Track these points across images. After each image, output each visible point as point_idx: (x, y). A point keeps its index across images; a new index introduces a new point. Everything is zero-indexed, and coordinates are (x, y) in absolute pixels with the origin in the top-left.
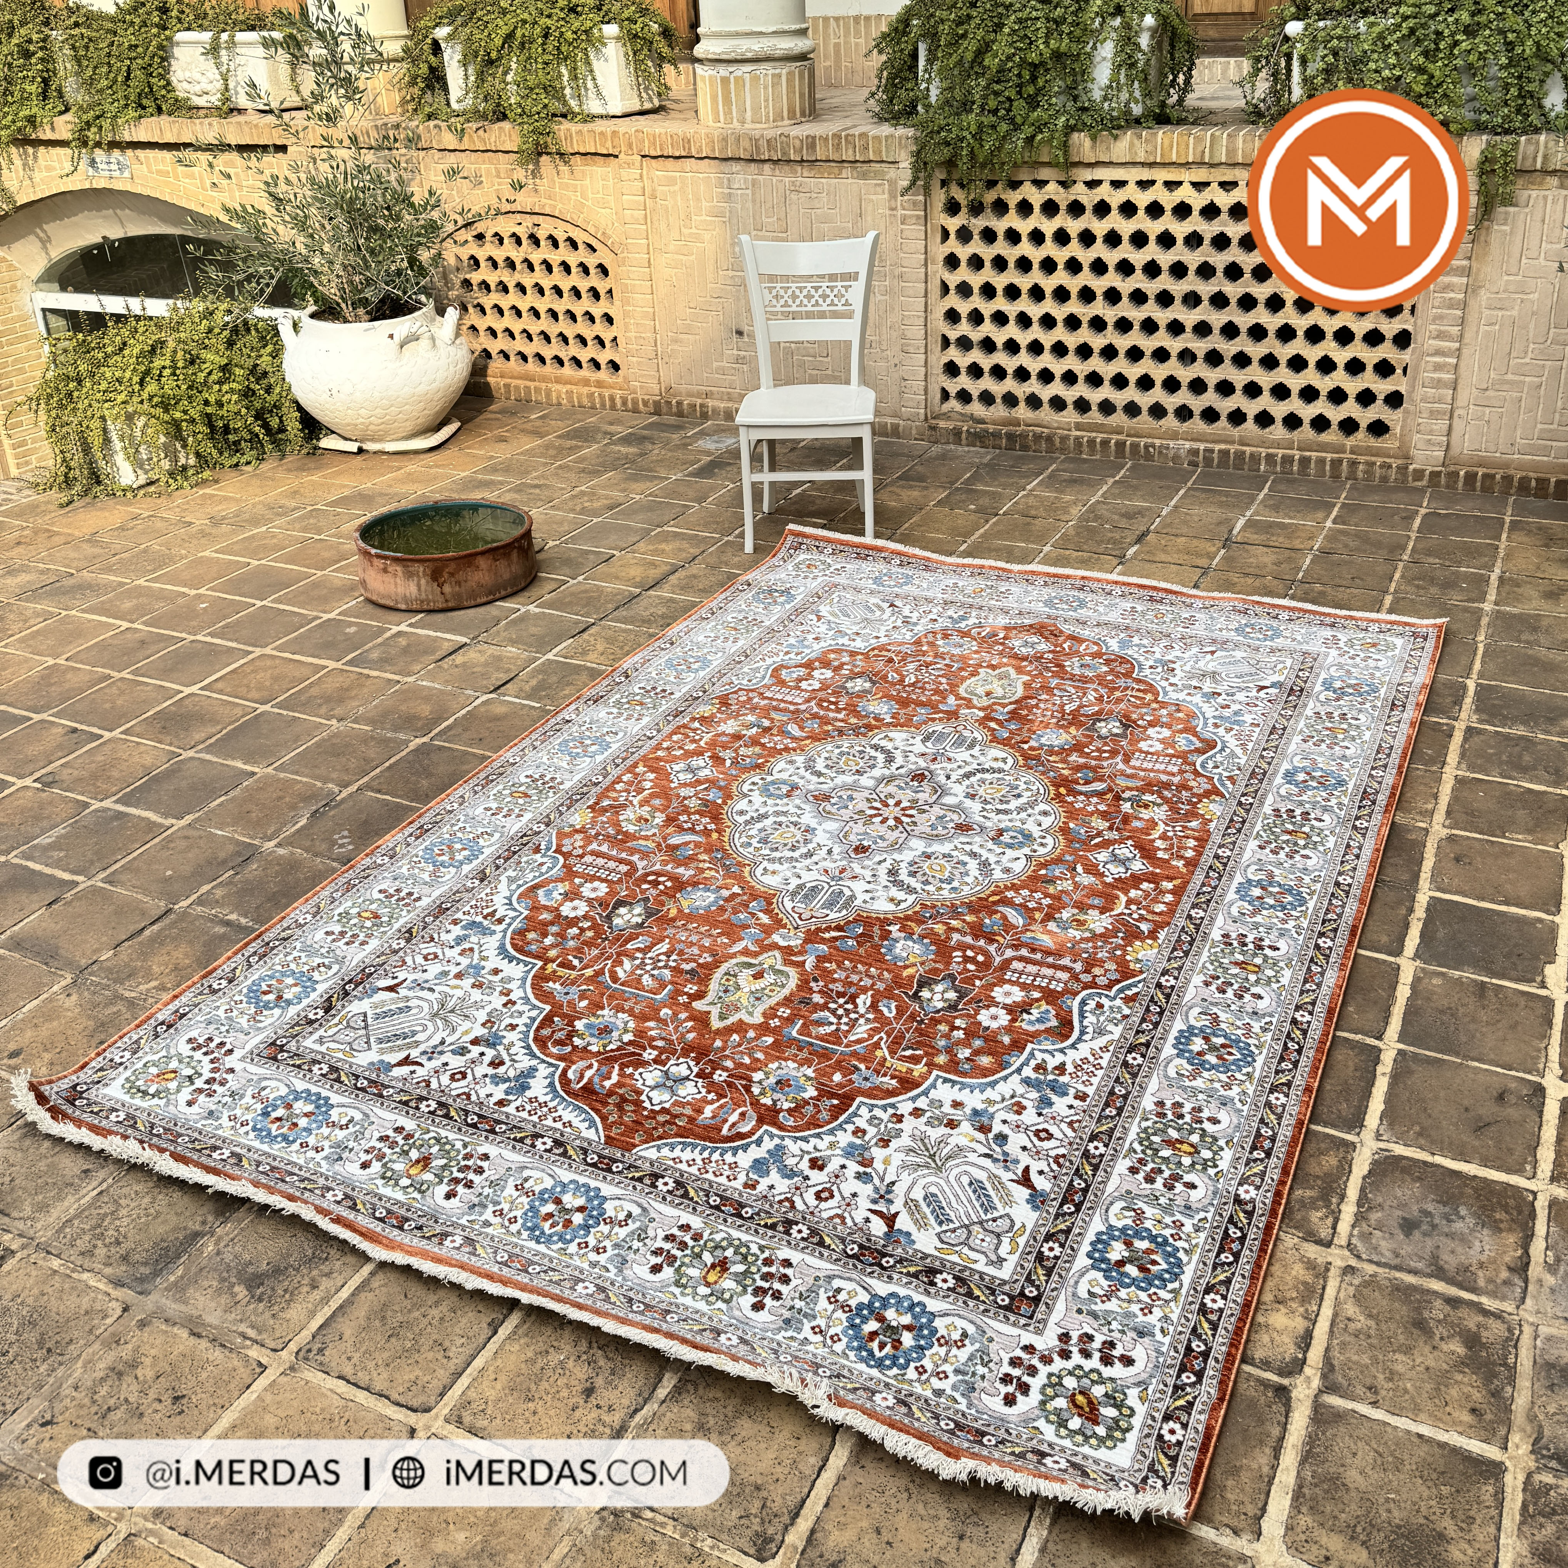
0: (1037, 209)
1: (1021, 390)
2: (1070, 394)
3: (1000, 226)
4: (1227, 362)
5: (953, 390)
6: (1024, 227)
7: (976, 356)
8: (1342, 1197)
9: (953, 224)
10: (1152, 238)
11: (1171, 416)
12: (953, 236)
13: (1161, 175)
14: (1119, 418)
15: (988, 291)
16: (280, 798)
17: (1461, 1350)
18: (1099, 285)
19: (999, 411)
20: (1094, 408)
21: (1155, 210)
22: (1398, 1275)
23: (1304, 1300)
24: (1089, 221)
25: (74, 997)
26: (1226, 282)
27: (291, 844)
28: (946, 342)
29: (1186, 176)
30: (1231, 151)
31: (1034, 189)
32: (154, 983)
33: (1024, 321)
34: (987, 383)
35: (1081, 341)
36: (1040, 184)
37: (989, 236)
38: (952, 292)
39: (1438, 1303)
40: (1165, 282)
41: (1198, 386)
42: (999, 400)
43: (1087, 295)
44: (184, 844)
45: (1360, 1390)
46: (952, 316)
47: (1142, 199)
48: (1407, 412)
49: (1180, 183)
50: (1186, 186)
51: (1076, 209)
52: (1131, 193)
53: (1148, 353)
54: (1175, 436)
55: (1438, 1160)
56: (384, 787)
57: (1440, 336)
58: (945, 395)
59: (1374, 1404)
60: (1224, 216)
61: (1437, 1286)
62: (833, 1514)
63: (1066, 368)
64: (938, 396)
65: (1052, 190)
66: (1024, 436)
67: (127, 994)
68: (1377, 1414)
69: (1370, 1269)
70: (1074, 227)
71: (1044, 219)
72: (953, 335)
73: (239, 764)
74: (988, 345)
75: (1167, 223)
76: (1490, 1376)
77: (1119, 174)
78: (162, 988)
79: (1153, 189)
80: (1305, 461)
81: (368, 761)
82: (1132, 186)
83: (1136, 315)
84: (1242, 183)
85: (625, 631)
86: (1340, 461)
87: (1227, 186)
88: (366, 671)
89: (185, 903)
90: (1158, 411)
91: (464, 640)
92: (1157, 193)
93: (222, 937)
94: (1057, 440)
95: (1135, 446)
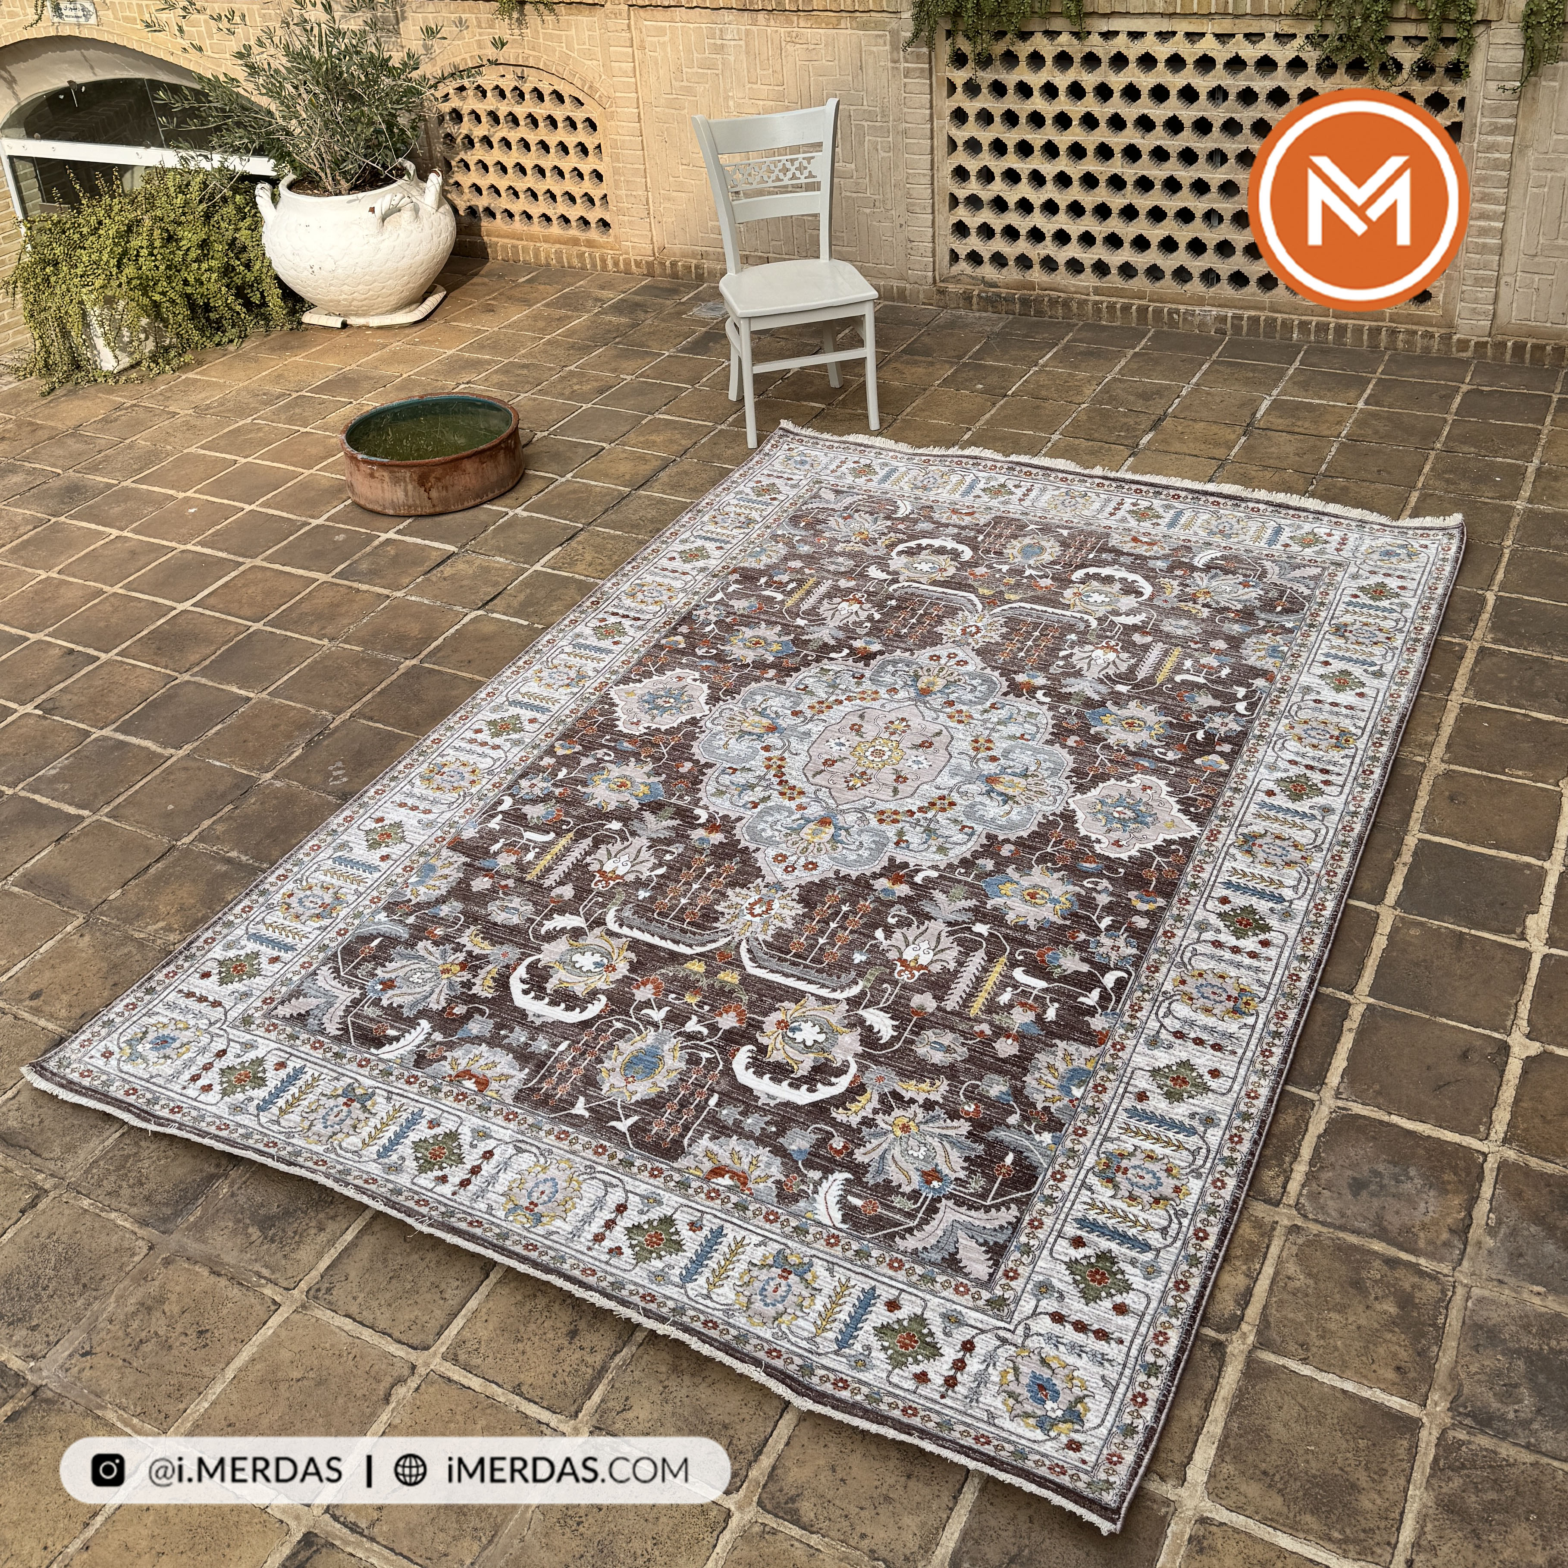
0: (1049, 62)
1: (1036, 252)
2: (1088, 257)
3: (1011, 79)
5: (962, 252)
6: (1036, 80)
7: (987, 216)
8: (1297, 1156)
9: (960, 77)
10: (1173, 93)
11: (1196, 280)
12: (959, 90)
13: (1182, 27)
14: (1140, 282)
15: (999, 148)
16: (275, 726)
17: (1393, 1309)
18: (1117, 141)
19: (1012, 274)
20: (1114, 271)
21: (1176, 62)
22: (1343, 1235)
23: (1246, 1260)
24: (1105, 74)
25: (87, 938)
26: (1254, 139)
27: (287, 776)
28: (954, 201)
29: (1209, 27)
31: (1045, 41)
32: (161, 924)
33: (1037, 179)
34: (998, 244)
35: (1099, 200)
36: (1052, 35)
37: (999, 89)
38: (960, 148)
39: (1377, 1263)
40: (1188, 139)
41: (1225, 249)
42: (1011, 263)
43: (1105, 152)
44: (183, 775)
45: (1292, 1347)
46: (961, 173)
47: (1162, 51)
48: (1450, 278)
49: (1203, 35)
50: (1209, 37)
51: (1091, 61)
52: (1149, 45)
53: (1171, 214)
54: (1201, 302)
55: (1394, 1119)
56: (376, 714)
57: (1485, 198)
58: (954, 257)
59: (1304, 1360)
60: (1250, 70)
61: (1378, 1246)
62: (794, 1451)
63: (1083, 229)
64: (947, 257)
65: (1065, 42)
66: (1038, 300)
67: (136, 935)
68: (1307, 1371)
70: (1089, 80)
71: (1057, 73)
72: (962, 194)
73: (235, 689)
74: (1000, 204)
75: (1189, 76)
77: (1137, 25)
78: (169, 929)
79: (1173, 40)
80: (1341, 330)
81: (360, 685)
82: (1150, 38)
83: (1158, 173)
84: (1269, 36)
85: (614, 537)
86: (1379, 330)
87: (1253, 37)
88: (355, 585)
89: (186, 840)
90: (1182, 275)
91: (452, 548)
92: (1179, 46)
93: (224, 875)
94: (1074, 306)
95: (1158, 312)
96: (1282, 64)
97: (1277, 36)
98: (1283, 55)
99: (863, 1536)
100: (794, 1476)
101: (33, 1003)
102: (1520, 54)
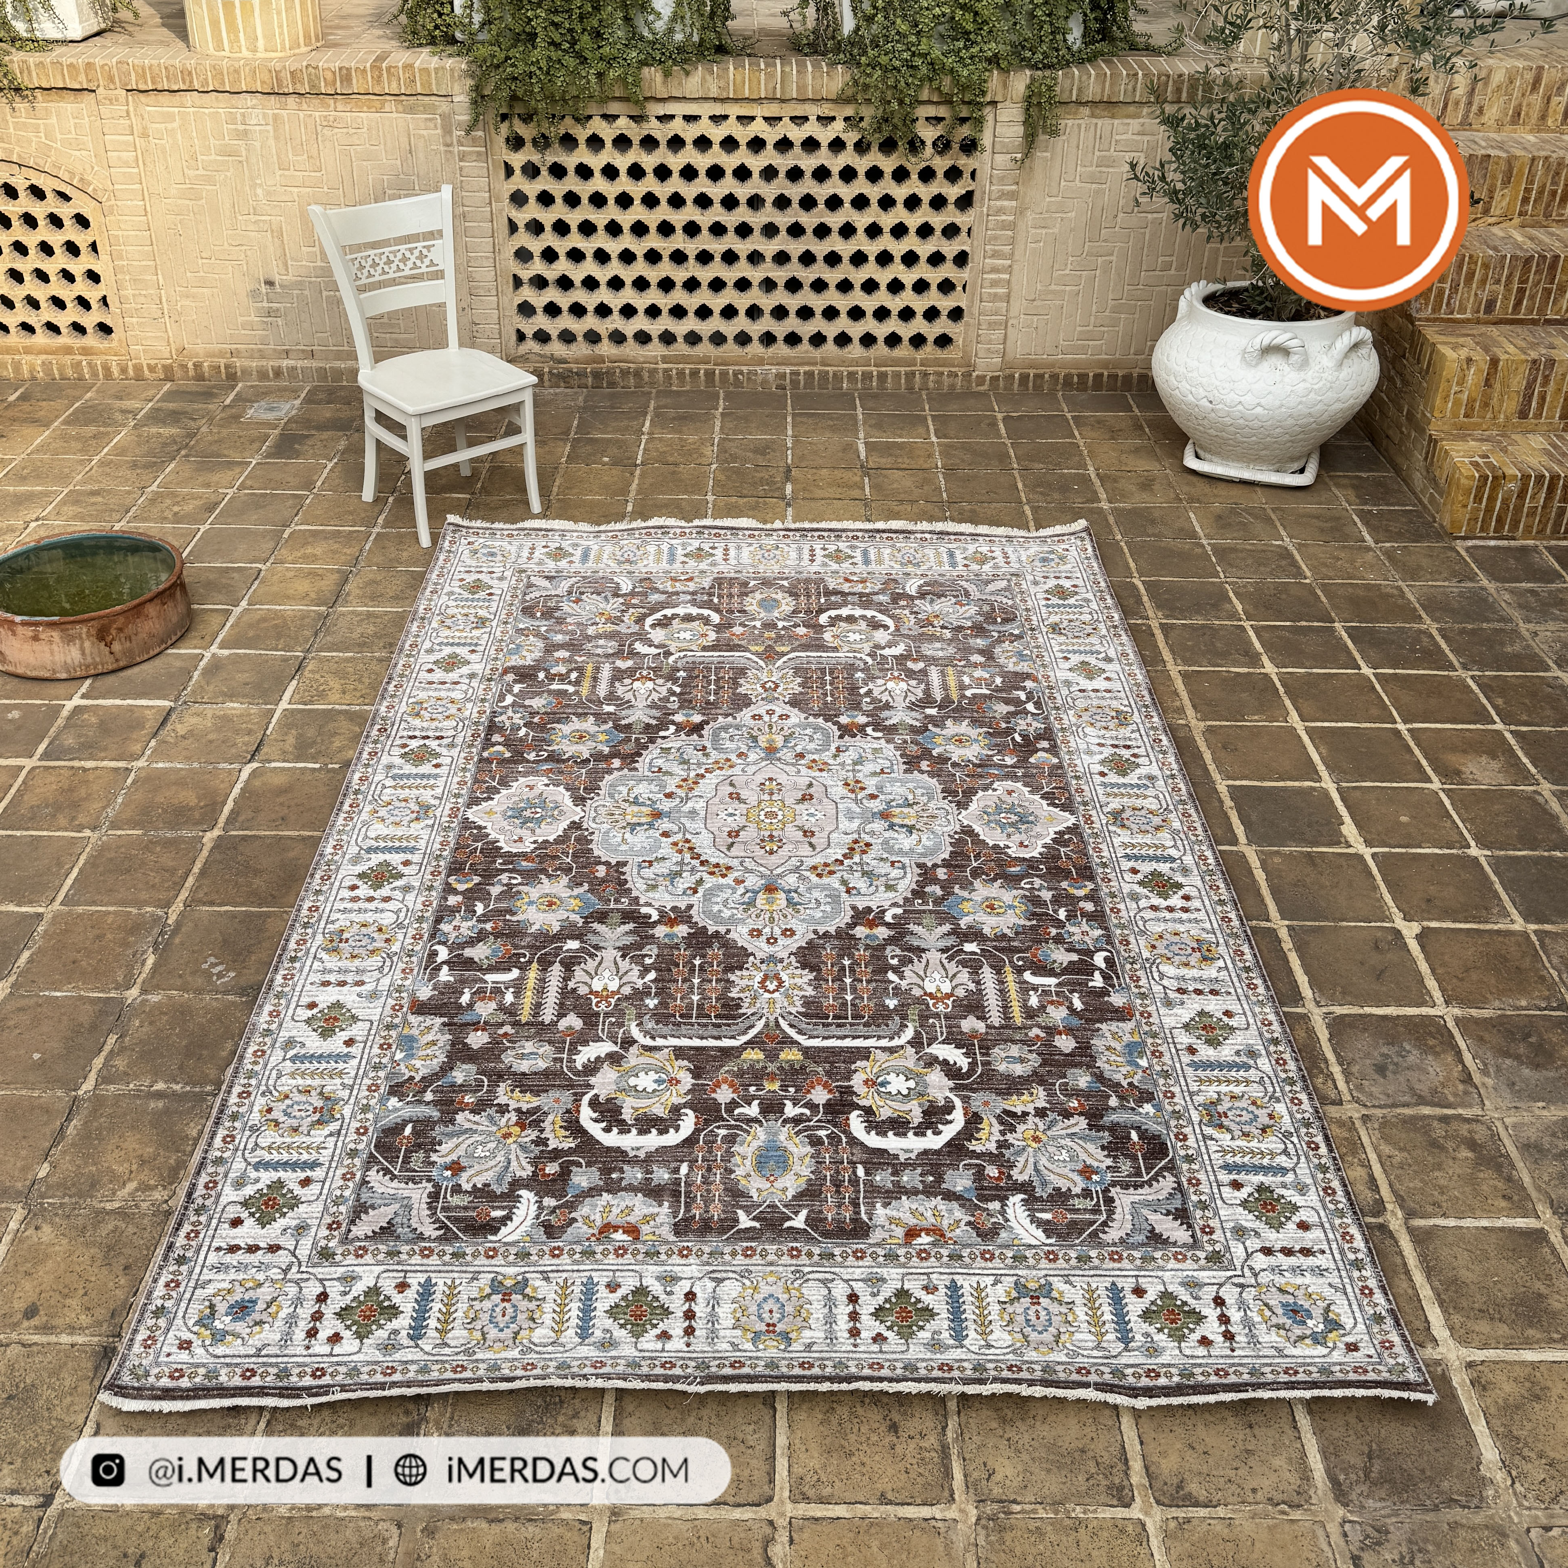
0: (609, 144)
1: (604, 326)
2: (655, 328)
3: (570, 161)
4: (806, 287)
5: (529, 332)
6: (596, 162)
7: (552, 294)
8: (1326, 1061)
9: (518, 160)
10: (729, 172)
11: (756, 343)
12: (518, 172)
13: (734, 111)
14: (705, 348)
15: (561, 228)
16: (100, 937)
17: (1470, 1155)
18: (678, 218)
19: (581, 349)
20: (680, 339)
21: (730, 144)
22: (1399, 1110)
23: (1354, 1153)
24: (662, 156)
25: (47, 1229)
26: (802, 212)
27: (158, 987)
28: (518, 282)
29: (759, 111)
30: (801, 87)
31: (604, 124)
32: (131, 1186)
33: (602, 257)
34: (566, 321)
35: (664, 275)
36: (610, 118)
37: (558, 171)
38: (522, 229)
39: (1435, 1124)
40: (742, 214)
41: (780, 313)
42: (580, 339)
43: (666, 229)
44: (25, 1018)
45: (1430, 1209)
46: (523, 255)
47: (717, 134)
48: (967, 324)
49: (753, 118)
50: (759, 120)
51: (649, 143)
52: (705, 127)
53: (730, 284)
54: (761, 361)
55: (1368, 1010)
56: (214, 897)
57: (995, 255)
58: (521, 337)
59: (1444, 1215)
60: (797, 149)
61: (1427, 1111)
62: (1151, 1447)
63: (649, 302)
64: (514, 338)
65: (623, 125)
66: (610, 373)
67: (109, 1206)
68: (1451, 1222)
69: (1379, 1112)
70: (649, 162)
71: (617, 154)
72: (526, 274)
73: (11, 908)
74: (565, 283)
75: (743, 156)
76: (1499, 1168)
77: (691, 109)
78: (145, 1188)
79: (725, 124)
80: (882, 376)
81: (172, 871)
82: (705, 121)
83: (717, 247)
84: (813, 118)
85: (348, 660)
86: (913, 374)
87: (800, 120)
88: (76, 764)
89: (88, 1085)
90: (743, 339)
91: (167, 704)
92: (731, 128)
93: (166, 1111)
94: (646, 375)
95: (724, 374)
96: (824, 143)
97: (819, 118)
98: (824, 136)
99: (1254, 1491)
100: (1167, 1466)
101: (35, 1321)
102: (1020, 130)
